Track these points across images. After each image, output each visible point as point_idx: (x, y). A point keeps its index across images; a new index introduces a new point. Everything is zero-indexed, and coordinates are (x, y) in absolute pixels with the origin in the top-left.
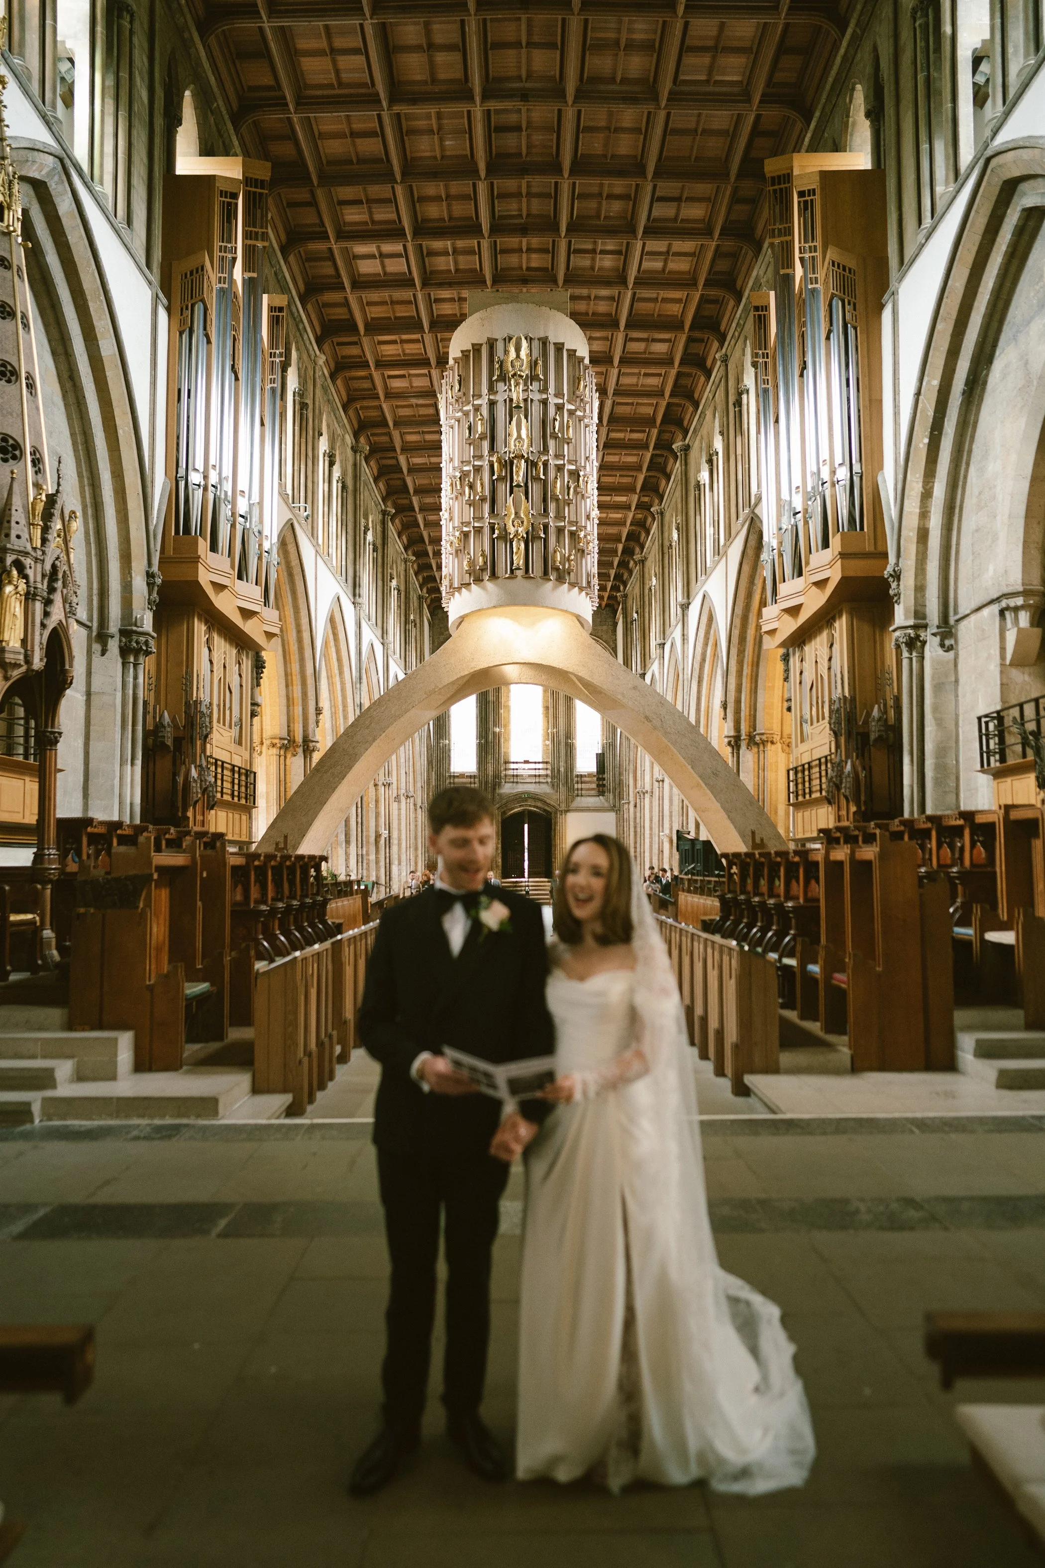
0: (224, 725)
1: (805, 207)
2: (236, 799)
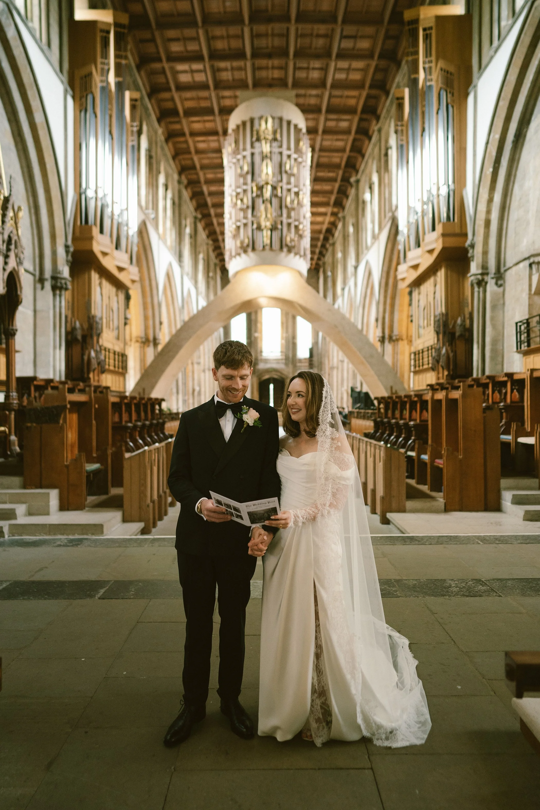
0: (109, 328)
1: (427, 37)
2: (117, 369)
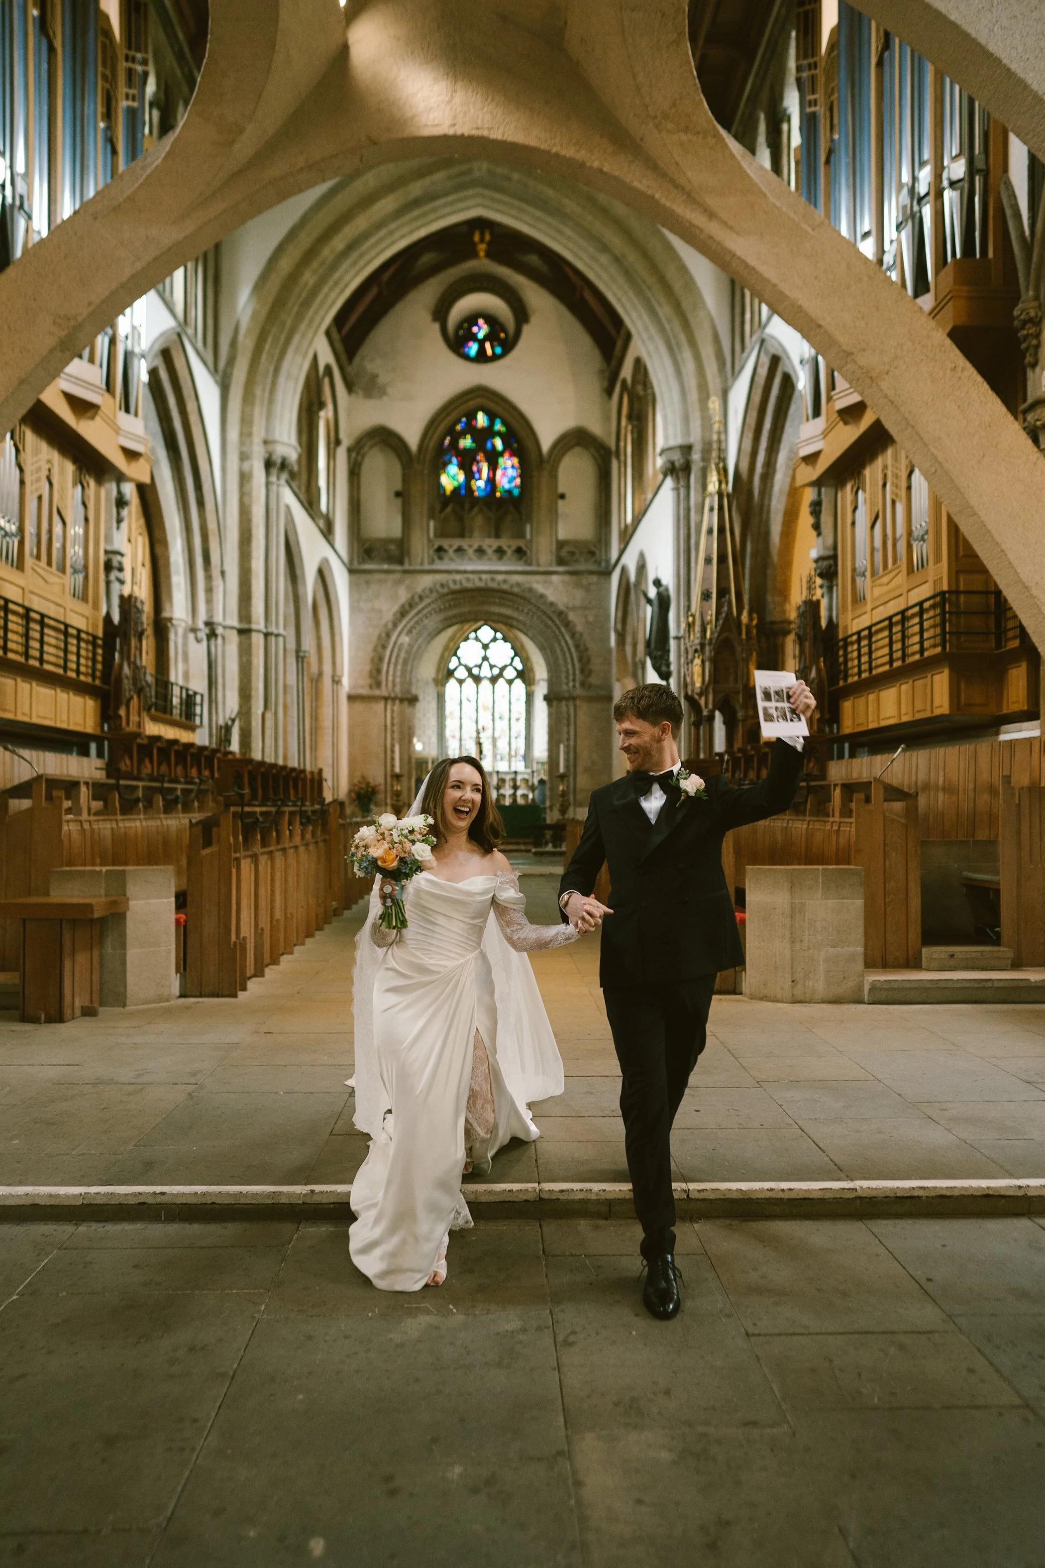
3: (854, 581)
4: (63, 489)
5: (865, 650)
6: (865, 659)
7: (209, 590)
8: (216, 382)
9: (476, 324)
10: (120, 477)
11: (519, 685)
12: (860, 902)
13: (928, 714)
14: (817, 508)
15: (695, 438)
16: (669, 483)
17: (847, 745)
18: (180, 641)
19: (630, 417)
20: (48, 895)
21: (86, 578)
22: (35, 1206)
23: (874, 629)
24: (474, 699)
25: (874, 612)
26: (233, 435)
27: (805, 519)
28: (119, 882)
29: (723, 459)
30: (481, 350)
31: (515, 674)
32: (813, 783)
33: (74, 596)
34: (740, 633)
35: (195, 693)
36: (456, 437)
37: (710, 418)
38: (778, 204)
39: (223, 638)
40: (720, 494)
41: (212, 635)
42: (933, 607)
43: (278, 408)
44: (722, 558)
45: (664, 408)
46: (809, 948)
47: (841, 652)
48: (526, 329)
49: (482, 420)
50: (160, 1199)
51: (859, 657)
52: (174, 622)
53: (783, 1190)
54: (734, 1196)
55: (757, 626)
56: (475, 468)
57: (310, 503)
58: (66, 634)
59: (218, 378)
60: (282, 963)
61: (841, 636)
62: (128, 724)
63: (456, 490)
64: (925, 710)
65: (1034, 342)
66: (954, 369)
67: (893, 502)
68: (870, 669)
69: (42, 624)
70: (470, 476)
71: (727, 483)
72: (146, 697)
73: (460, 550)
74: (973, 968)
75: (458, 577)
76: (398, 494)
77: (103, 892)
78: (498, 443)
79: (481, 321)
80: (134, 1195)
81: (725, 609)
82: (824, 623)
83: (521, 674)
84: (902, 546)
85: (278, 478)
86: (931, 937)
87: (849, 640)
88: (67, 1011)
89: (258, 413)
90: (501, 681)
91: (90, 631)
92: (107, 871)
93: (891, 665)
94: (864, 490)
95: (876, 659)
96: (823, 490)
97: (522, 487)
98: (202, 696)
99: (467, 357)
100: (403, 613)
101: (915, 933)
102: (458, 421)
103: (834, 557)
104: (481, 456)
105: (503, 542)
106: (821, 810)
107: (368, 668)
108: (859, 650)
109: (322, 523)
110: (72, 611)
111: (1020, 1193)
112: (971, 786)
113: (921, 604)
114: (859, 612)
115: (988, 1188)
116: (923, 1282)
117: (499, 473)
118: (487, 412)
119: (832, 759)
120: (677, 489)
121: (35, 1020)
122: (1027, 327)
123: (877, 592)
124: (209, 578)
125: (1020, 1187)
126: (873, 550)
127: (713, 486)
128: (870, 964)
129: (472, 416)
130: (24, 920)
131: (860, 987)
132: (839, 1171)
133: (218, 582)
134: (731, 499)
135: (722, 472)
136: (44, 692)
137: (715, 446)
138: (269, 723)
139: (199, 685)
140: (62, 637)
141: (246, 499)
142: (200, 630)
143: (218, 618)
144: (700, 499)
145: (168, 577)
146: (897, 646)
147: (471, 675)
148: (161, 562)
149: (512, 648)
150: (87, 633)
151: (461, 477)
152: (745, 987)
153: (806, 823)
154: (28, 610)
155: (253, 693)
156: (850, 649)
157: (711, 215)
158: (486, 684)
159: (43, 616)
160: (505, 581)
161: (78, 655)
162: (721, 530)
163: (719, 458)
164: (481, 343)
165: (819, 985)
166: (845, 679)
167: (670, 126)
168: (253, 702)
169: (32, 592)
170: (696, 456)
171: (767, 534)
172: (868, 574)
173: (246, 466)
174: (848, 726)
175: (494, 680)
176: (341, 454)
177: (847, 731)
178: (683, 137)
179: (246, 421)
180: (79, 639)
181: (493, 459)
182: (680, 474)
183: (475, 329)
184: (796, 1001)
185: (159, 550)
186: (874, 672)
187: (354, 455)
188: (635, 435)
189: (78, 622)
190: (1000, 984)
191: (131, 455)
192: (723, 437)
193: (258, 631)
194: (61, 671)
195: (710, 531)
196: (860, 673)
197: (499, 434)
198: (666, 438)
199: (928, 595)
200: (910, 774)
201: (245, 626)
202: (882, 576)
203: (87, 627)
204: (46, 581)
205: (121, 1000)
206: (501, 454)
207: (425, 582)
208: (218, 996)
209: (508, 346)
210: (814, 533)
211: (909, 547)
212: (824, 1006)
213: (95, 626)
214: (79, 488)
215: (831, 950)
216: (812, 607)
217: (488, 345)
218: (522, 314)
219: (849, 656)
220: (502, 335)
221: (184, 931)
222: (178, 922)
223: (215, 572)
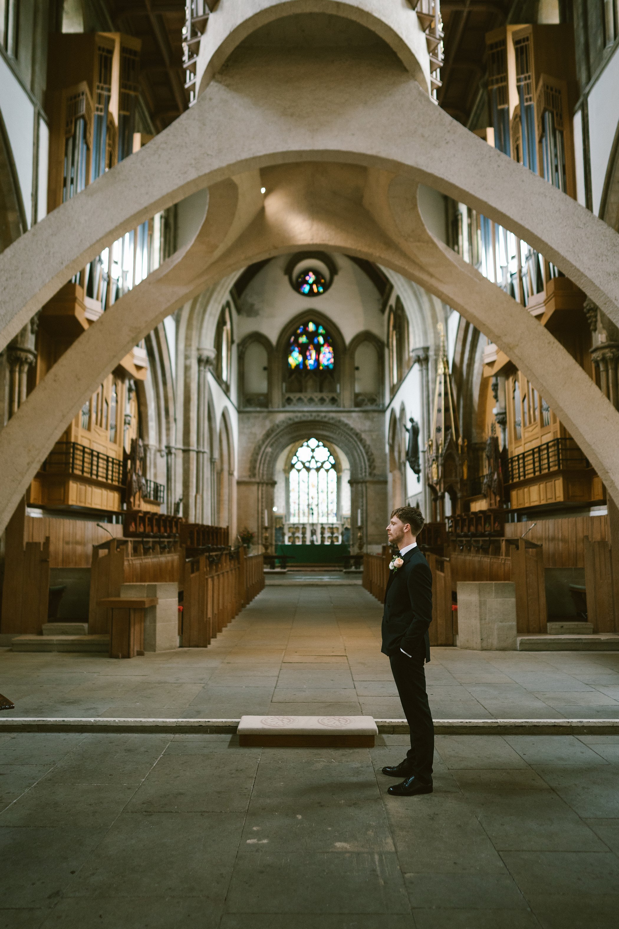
3: (515, 428)
4: (108, 388)
5: (521, 465)
6: (521, 470)
7: (168, 429)
8: (174, 319)
9: (308, 275)
10: (131, 377)
11: (333, 472)
12: (513, 600)
13: (553, 501)
14: (496, 388)
15: (431, 343)
16: (416, 367)
17: (516, 515)
18: (152, 457)
19: (395, 327)
20: (119, 596)
21: (116, 431)
22: (157, 726)
23: (526, 454)
24: (306, 480)
25: (526, 445)
26: (182, 346)
27: (491, 393)
28: (153, 590)
29: (445, 356)
30: (311, 289)
31: (330, 466)
32: (492, 538)
33: (110, 440)
34: (458, 450)
35: (161, 485)
36: (297, 336)
37: (439, 334)
38: (463, 270)
39: (175, 454)
40: (445, 374)
41: (169, 453)
42: (554, 445)
43: (204, 331)
44: (447, 409)
45: (413, 327)
46: (489, 623)
47: (510, 465)
48: (336, 278)
49: (311, 327)
50: (207, 724)
51: (519, 468)
52: (150, 447)
53: (467, 722)
54: (446, 725)
55: (467, 446)
56: (308, 354)
57: (218, 377)
58: (107, 461)
59: (175, 317)
60: (223, 632)
61: (510, 457)
62: (134, 506)
63: (297, 366)
64: (552, 498)
65: (594, 319)
66: (549, 343)
67: (533, 390)
68: (524, 475)
69: (98, 457)
70: (305, 358)
71: (448, 368)
72: (143, 491)
73: (300, 399)
74: (573, 633)
75: (299, 415)
76: (265, 369)
77: (145, 595)
78: (321, 340)
79: (311, 274)
80: (197, 722)
81: (449, 437)
82: (501, 449)
83: (334, 466)
84: (537, 413)
85: (205, 368)
86: (552, 617)
87: (514, 459)
88: (132, 653)
89: (195, 333)
90: (322, 470)
91: (117, 458)
92: (148, 585)
93: (535, 474)
94: (518, 382)
95: (528, 470)
96: (499, 378)
97: (335, 363)
98: (164, 487)
99: (304, 294)
100: (268, 435)
101: (543, 615)
102: (299, 328)
103: (505, 413)
104: (311, 347)
105: (324, 395)
106: (497, 552)
107: (248, 466)
108: (519, 464)
109: (224, 386)
110: (111, 449)
111: (569, 725)
112: (574, 539)
113: (547, 444)
114: (517, 445)
115: (555, 722)
116: (522, 755)
117: (321, 356)
118: (314, 322)
119: (508, 522)
120: (421, 370)
121: (117, 657)
122: (591, 312)
123: (527, 435)
124: (168, 422)
125: (568, 722)
126: (524, 413)
127: (441, 370)
128: (520, 631)
129: (306, 325)
130: (112, 609)
131: (515, 642)
132: (492, 716)
133: (173, 425)
134: (451, 377)
135: (446, 363)
136: (97, 491)
137: (442, 349)
138: (199, 501)
139: (162, 480)
140: (105, 462)
141: (188, 380)
142: (163, 451)
143: (173, 444)
144: (434, 376)
145: (147, 423)
146: (537, 464)
147: (305, 467)
148: (143, 415)
149: (329, 451)
150: (116, 460)
151: (300, 359)
152: (458, 643)
153: (489, 559)
154: (92, 451)
155: (191, 484)
156: (514, 464)
157: (432, 276)
158: (313, 472)
159: (98, 453)
160: (325, 417)
161: (112, 471)
162: (446, 394)
163: (444, 355)
164: (311, 285)
165: (495, 642)
166: (513, 479)
167: (411, 239)
168: (191, 489)
169: (94, 442)
170: (431, 353)
171: (471, 395)
172: (522, 425)
173: (188, 362)
174: (515, 505)
175: (318, 469)
176: (234, 348)
177: (515, 507)
178: (418, 244)
179: (188, 339)
180: (113, 463)
181: (318, 348)
182: (423, 362)
183: (307, 278)
184: (483, 649)
185: (142, 408)
186: (527, 477)
187: (241, 348)
188: (398, 337)
189: (112, 454)
190: (586, 641)
191: (139, 368)
192: (446, 344)
193: (193, 451)
194: (104, 480)
195: (440, 395)
196: (519, 477)
197: (321, 334)
198: (415, 343)
199: (552, 439)
200: (545, 533)
201: (186, 448)
202: (529, 427)
203: (116, 456)
204: (99, 435)
205: (152, 647)
206: (323, 345)
207: (280, 418)
208: (198, 647)
209: (326, 287)
210: (494, 400)
211: (541, 413)
212: (497, 652)
213: (119, 455)
214: (114, 386)
215: (500, 624)
216: (495, 440)
217: (315, 287)
218: (334, 270)
219: (514, 468)
220: (323, 281)
221: (182, 614)
222: (179, 610)
223: (172, 419)
